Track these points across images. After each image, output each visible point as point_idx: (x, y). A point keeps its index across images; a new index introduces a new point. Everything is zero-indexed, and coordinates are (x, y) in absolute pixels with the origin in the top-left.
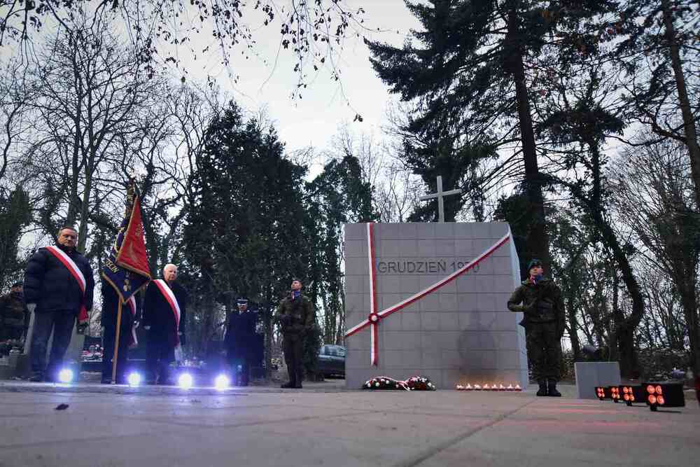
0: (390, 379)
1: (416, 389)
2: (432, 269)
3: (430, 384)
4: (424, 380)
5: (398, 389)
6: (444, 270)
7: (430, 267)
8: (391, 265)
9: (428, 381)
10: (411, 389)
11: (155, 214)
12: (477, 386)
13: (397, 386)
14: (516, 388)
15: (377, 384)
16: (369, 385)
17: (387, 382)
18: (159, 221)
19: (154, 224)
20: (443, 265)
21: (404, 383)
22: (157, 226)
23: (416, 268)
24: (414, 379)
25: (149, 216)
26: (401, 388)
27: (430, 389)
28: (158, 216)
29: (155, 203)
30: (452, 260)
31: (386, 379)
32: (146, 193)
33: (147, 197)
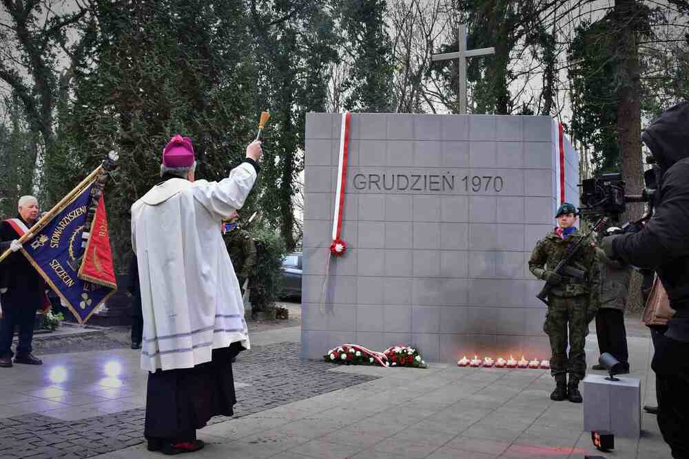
0: (362, 348)
1: (399, 365)
2: (435, 186)
3: (418, 358)
4: (410, 351)
5: (372, 364)
6: (451, 188)
7: (431, 183)
8: (373, 179)
9: (416, 353)
10: (390, 366)
11: (47, 40)
12: (488, 361)
13: (372, 360)
14: (542, 364)
15: (344, 356)
16: (332, 357)
17: (358, 354)
18: (54, 50)
19: (45, 54)
20: (450, 179)
21: (381, 355)
22: (50, 58)
23: (410, 184)
24: (398, 350)
25: (38, 42)
26: (377, 363)
27: (418, 365)
28: (52, 42)
29: (47, 22)
30: (463, 174)
31: (356, 349)
32: (32, 7)
33: (34, 12)
